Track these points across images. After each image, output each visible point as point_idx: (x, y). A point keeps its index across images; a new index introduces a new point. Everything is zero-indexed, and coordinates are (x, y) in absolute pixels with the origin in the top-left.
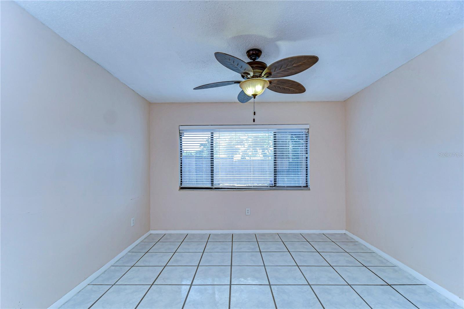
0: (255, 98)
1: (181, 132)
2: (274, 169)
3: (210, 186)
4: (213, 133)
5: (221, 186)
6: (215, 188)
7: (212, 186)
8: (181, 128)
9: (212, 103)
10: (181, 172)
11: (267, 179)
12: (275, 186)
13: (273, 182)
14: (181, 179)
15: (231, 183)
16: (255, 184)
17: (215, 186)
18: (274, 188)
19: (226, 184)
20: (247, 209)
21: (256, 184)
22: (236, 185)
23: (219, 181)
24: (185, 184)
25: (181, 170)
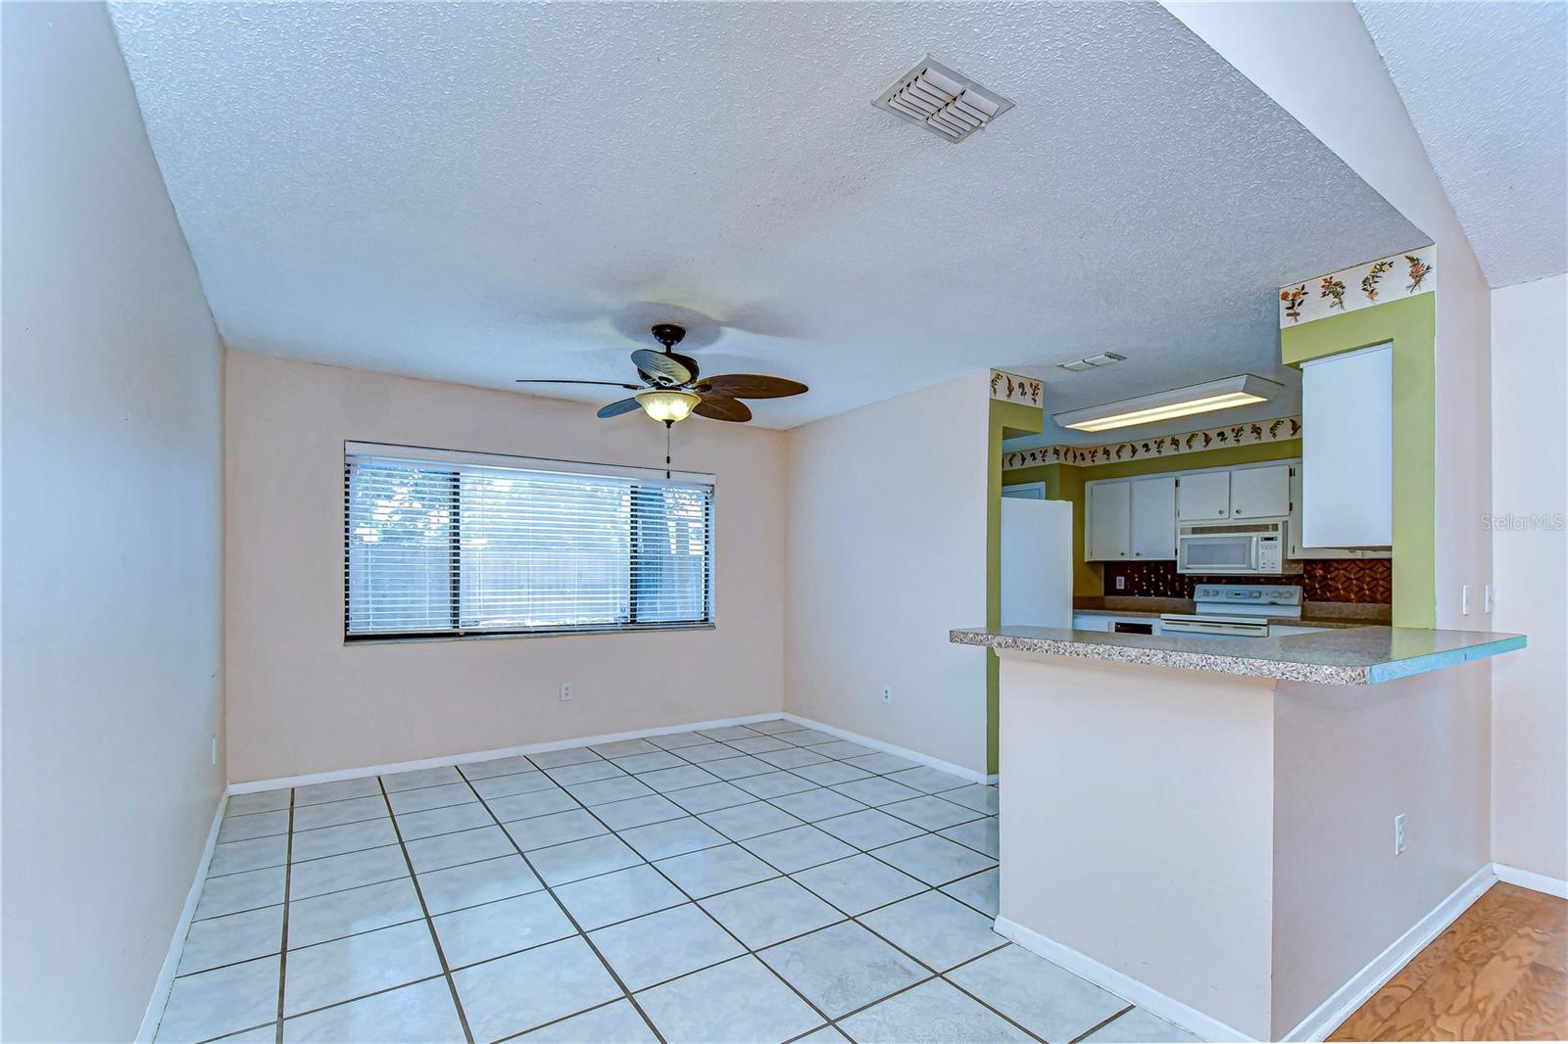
0: (669, 426)
1: (349, 460)
2: (630, 578)
3: (447, 628)
4: (458, 474)
5: (482, 627)
6: (467, 634)
7: (454, 627)
8: (351, 448)
9: (460, 385)
10: (347, 588)
11: (613, 607)
12: (632, 623)
13: (628, 613)
14: (347, 610)
15: (513, 619)
16: (581, 619)
17: (462, 629)
18: (631, 626)
19: (500, 621)
20: (564, 686)
21: (585, 619)
22: (528, 623)
23: (475, 613)
24: (359, 624)
25: (347, 581)
